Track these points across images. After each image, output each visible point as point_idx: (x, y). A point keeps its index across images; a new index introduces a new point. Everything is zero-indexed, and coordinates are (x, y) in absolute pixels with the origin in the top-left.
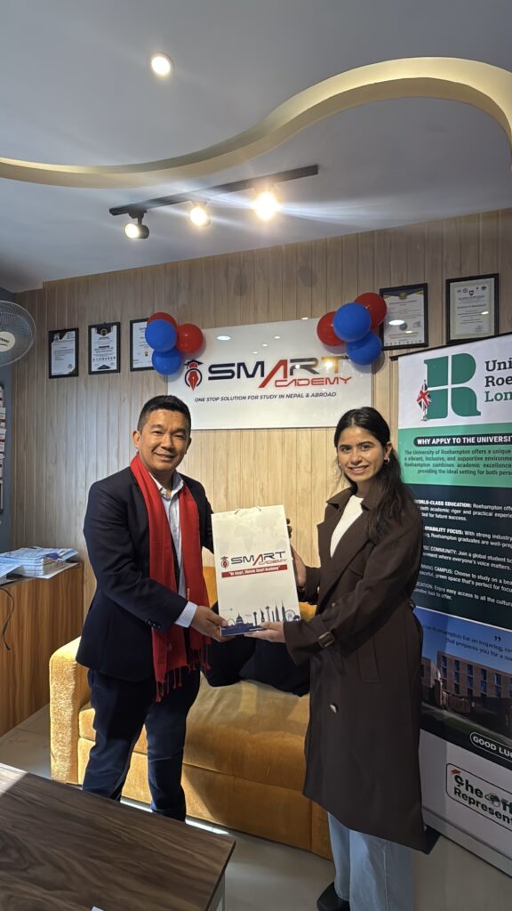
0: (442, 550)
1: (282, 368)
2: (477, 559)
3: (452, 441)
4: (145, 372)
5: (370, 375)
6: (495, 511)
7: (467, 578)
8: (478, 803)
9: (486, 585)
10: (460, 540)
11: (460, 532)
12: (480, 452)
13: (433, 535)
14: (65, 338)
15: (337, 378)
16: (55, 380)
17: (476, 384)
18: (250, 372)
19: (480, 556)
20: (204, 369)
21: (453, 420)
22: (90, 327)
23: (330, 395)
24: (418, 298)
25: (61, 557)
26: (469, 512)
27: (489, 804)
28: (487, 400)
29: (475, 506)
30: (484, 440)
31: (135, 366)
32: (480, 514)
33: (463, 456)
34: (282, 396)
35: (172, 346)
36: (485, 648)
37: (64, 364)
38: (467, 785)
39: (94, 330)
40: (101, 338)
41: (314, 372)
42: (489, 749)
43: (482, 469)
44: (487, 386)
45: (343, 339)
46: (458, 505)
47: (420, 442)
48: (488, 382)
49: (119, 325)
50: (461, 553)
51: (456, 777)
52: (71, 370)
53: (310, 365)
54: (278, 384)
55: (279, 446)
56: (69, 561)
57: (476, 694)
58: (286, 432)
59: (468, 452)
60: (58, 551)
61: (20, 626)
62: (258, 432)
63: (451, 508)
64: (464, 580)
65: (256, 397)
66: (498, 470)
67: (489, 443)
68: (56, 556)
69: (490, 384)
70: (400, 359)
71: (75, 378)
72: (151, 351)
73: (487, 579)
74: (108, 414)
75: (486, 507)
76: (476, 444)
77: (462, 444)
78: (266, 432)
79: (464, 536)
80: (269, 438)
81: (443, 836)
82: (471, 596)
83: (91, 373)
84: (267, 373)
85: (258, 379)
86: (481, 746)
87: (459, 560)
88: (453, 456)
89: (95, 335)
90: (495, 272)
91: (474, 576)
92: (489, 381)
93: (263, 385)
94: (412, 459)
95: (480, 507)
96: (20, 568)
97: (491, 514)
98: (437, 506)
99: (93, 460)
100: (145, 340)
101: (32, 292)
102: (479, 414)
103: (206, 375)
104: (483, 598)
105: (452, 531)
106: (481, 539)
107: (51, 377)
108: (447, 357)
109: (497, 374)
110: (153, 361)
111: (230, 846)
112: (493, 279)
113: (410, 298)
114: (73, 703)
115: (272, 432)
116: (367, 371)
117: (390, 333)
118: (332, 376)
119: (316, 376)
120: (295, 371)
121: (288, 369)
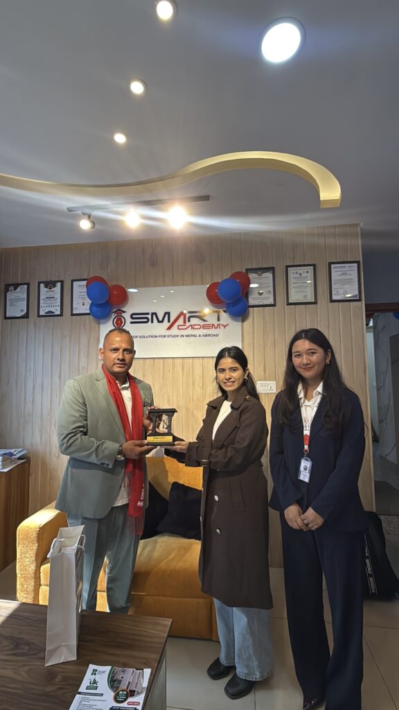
4: (83, 316)
5: (240, 323)
14: (18, 289)
16: (9, 320)
20: (127, 316)
22: (39, 283)
23: (215, 335)
24: (269, 275)
25: (15, 455)
31: (74, 312)
34: (182, 336)
35: (105, 301)
37: (17, 307)
39: (42, 285)
40: (47, 291)
45: (223, 300)
49: (62, 282)
52: (23, 314)
55: (180, 370)
56: (20, 458)
58: (185, 360)
60: (13, 451)
62: (166, 360)
65: (165, 336)
68: (11, 454)
71: (26, 320)
72: (88, 302)
74: (52, 346)
78: (171, 360)
80: (174, 364)
83: (39, 316)
89: (43, 289)
90: (314, 263)
99: (39, 381)
100: (85, 294)
103: (129, 320)
107: (6, 318)
110: (90, 309)
111: (170, 623)
112: (312, 267)
113: (265, 275)
114: (36, 560)
115: (175, 360)
116: (239, 321)
117: (253, 297)
118: (216, 323)
119: (205, 323)
120: (191, 319)
121: (186, 317)
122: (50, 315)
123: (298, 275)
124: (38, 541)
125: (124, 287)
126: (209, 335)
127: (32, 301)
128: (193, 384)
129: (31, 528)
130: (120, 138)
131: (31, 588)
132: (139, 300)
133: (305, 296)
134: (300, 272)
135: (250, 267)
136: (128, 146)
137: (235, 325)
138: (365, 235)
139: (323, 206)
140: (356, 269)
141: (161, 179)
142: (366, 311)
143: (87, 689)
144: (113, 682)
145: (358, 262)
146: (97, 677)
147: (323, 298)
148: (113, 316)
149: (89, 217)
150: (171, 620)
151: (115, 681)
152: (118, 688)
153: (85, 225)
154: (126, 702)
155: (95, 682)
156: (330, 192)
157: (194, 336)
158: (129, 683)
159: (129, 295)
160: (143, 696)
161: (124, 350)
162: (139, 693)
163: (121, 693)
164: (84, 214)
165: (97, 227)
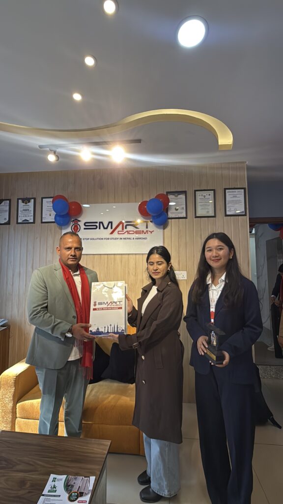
1: (121, 226)
4: (49, 224)
5: (162, 230)
14: (3, 204)
15: (147, 231)
18: (106, 227)
20: (81, 224)
22: (18, 199)
23: (144, 239)
24: (183, 196)
31: (43, 221)
34: (121, 239)
35: (66, 213)
39: (20, 201)
40: (24, 205)
41: (137, 228)
45: (150, 213)
49: (35, 199)
52: (6, 221)
53: (135, 224)
54: (119, 232)
55: (119, 263)
56: (2, 326)
62: (109, 256)
65: (108, 239)
71: (8, 226)
74: (27, 245)
78: (113, 256)
83: (18, 223)
84: (114, 227)
85: (109, 230)
89: (21, 203)
90: (214, 189)
93: (112, 233)
100: (51, 208)
103: (83, 227)
110: (55, 219)
111: (109, 444)
112: (213, 191)
113: (179, 196)
114: (14, 399)
115: (116, 256)
116: (160, 229)
117: (171, 211)
118: (145, 230)
119: (137, 230)
120: (127, 227)
121: (124, 225)
122: (26, 222)
123: (203, 197)
124: (15, 386)
125: (80, 203)
126: (140, 238)
127: (13, 213)
128: (129, 273)
129: (10, 377)
130: (77, 97)
131: (10, 420)
132: (91, 212)
133: (208, 212)
134: (204, 195)
135: (169, 191)
136: (83, 103)
137: (158, 232)
138: (249, 169)
139: (220, 149)
140: (243, 193)
141: (107, 127)
142: (250, 223)
143: (49, 492)
144: (68, 487)
145: (244, 189)
146: (56, 483)
147: (220, 214)
148: (72, 224)
149: (55, 153)
150: (110, 441)
151: (69, 486)
152: (71, 490)
153: (52, 158)
154: (77, 501)
155: (55, 487)
156: (226, 139)
157: (129, 239)
158: (79, 487)
159: (83, 209)
160: (89, 495)
161: (76, 248)
162: (86, 494)
163: (73, 494)
164: (51, 151)
165: (60, 160)
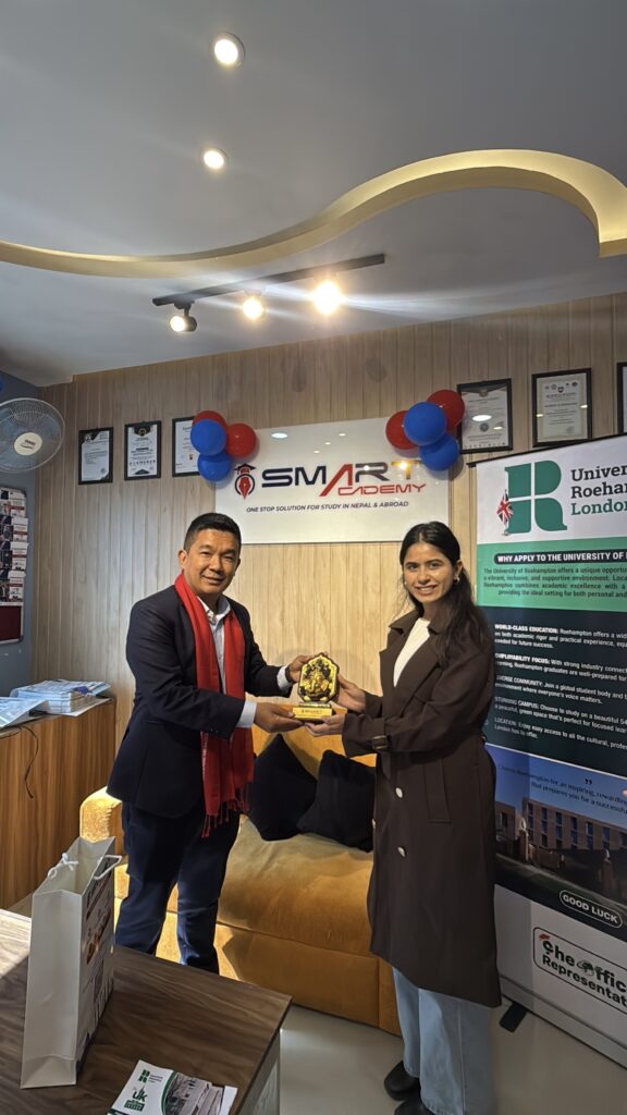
0: (527, 682)
1: (346, 474)
2: (565, 692)
3: (536, 558)
4: (189, 477)
5: (447, 482)
6: (584, 637)
7: (554, 714)
8: (570, 972)
9: (575, 721)
10: (546, 669)
11: (545, 661)
12: (567, 571)
13: (516, 665)
14: (98, 438)
15: (409, 486)
16: (86, 486)
17: (561, 494)
18: (310, 478)
19: (568, 688)
20: (257, 475)
21: (536, 534)
22: (127, 427)
23: (401, 504)
24: (501, 394)
25: (91, 692)
26: (556, 639)
27: (581, 973)
28: (574, 513)
29: (562, 631)
30: (570, 557)
31: (178, 471)
32: (567, 640)
33: (548, 575)
34: (347, 506)
35: (222, 448)
36: (575, 793)
37: (95, 468)
38: (558, 952)
39: (131, 430)
40: (138, 439)
41: (384, 479)
42: (581, 909)
43: (569, 590)
44: (574, 497)
45: (414, 441)
46: (544, 630)
47: (500, 559)
48: (574, 492)
49: (159, 424)
50: (547, 685)
51: (545, 943)
52: (105, 475)
53: (379, 471)
54: (343, 491)
55: (343, 563)
56: (100, 696)
57: (567, 845)
58: (352, 546)
59: (554, 571)
60: (88, 685)
61: (44, 772)
62: (319, 547)
63: (535, 634)
64: (551, 716)
65: (317, 507)
66: (587, 590)
67: (576, 561)
68: (85, 690)
69: (577, 495)
70: (478, 466)
71: (108, 485)
72: (196, 454)
73: (576, 713)
74: (146, 525)
75: (574, 633)
76: (563, 561)
77: (547, 562)
78: (328, 547)
79: (550, 666)
80: (332, 554)
81: (532, 1012)
82: (559, 734)
83: (127, 478)
84: (329, 479)
85: (319, 486)
86: (571, 905)
87: (545, 692)
88: (537, 575)
89: (132, 436)
90: (587, 367)
91: (562, 711)
92: (576, 492)
93: (325, 493)
94: (493, 578)
95: (567, 632)
96: (45, 704)
97: (579, 641)
98: (520, 632)
99: (128, 578)
100: (189, 441)
101: (61, 386)
102: (565, 528)
103: (260, 481)
104: (572, 736)
105: (537, 660)
106: (569, 668)
107: (81, 483)
108: (529, 465)
109: (584, 484)
111: (286, 1003)
112: (584, 375)
113: (493, 394)
115: (334, 547)
116: (442, 478)
117: (470, 434)
118: (404, 483)
119: (385, 483)
120: (361, 477)
121: (353, 474)
122: (142, 476)
123: (556, 392)
124: (110, 828)
125: (252, 427)
126: (392, 504)
127: (117, 456)
128: (365, 586)
129: (100, 808)
130: (214, 160)
132: (279, 446)
133: (570, 430)
134: (559, 385)
135: (466, 382)
136: (228, 174)
137: (437, 487)
139: (605, 255)
141: (301, 231)
144: (171, 1102)
148: (236, 476)
149: (187, 311)
153: (178, 325)
155: (142, 1096)
156: (621, 222)
157: (366, 505)
158: (197, 1108)
159: (259, 440)
164: (178, 307)
